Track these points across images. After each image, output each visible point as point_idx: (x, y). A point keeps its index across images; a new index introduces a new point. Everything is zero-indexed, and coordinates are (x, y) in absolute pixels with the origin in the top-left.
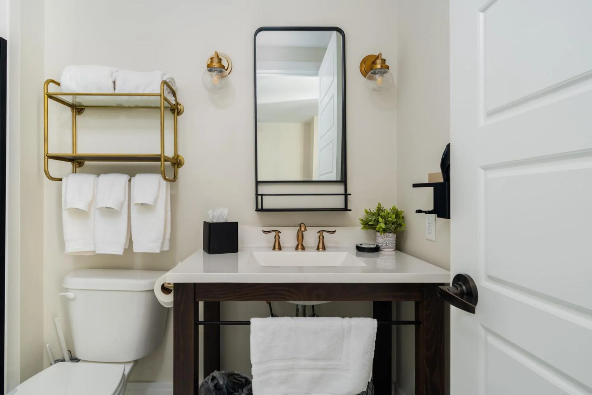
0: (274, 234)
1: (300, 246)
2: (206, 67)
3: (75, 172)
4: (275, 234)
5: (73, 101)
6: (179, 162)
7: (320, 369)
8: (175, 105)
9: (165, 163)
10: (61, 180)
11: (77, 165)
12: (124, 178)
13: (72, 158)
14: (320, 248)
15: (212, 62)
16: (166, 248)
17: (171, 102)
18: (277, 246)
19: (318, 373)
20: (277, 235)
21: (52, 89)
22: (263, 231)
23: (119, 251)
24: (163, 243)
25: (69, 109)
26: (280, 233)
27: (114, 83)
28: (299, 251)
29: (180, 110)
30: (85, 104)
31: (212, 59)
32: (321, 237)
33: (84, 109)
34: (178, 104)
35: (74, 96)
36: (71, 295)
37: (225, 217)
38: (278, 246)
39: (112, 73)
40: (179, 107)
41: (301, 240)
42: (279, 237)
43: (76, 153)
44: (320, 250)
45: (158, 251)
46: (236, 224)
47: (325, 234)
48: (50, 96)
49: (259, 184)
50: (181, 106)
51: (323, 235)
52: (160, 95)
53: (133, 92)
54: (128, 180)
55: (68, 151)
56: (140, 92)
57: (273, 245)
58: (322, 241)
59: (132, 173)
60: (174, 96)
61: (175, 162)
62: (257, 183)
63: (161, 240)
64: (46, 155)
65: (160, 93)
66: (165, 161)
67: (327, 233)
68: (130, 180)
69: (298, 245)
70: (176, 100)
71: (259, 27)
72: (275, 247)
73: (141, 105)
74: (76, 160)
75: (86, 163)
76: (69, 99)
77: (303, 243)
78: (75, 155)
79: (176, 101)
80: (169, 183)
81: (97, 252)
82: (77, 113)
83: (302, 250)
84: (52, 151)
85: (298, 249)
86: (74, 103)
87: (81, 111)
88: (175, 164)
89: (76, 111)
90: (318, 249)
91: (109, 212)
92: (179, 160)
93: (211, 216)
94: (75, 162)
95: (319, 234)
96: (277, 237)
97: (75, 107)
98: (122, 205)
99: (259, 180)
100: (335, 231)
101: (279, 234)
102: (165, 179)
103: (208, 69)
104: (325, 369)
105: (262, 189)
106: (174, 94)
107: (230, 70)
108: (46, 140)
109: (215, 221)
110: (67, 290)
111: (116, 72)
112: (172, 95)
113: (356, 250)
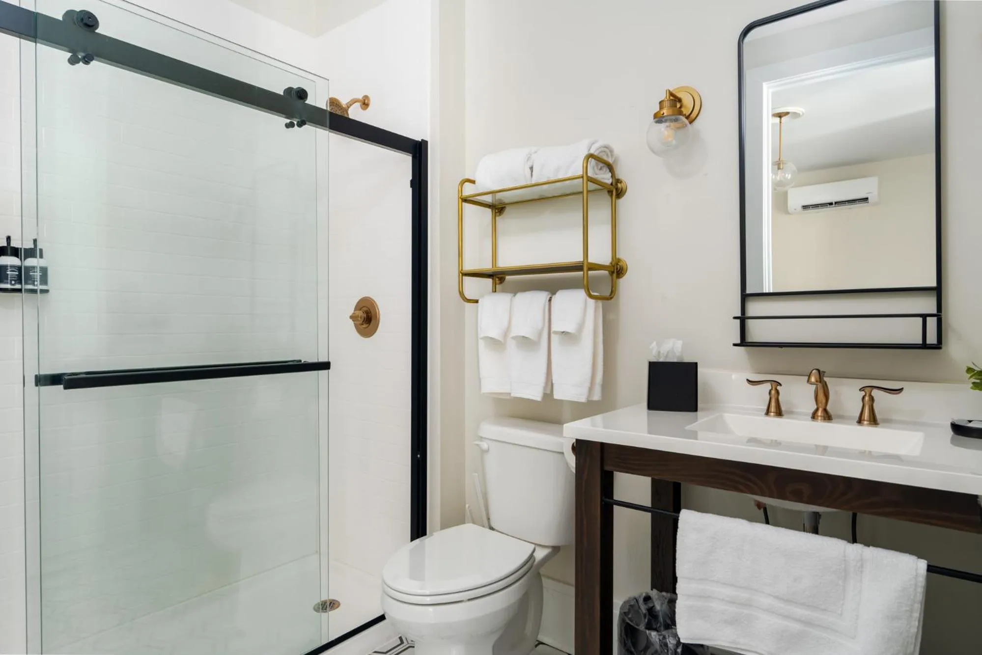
0: (768, 386)
1: (820, 413)
2: (653, 118)
3: (495, 291)
4: (770, 388)
5: (493, 201)
6: (619, 269)
7: (799, 621)
8: (612, 184)
9: (590, 272)
10: (477, 301)
11: (498, 282)
12: (543, 296)
13: (492, 274)
14: (864, 420)
15: (661, 108)
16: (597, 396)
17: (602, 182)
18: (773, 409)
19: (796, 627)
20: (773, 389)
21: (468, 190)
22: (747, 380)
23: (536, 394)
24: (591, 389)
25: (489, 211)
26: (780, 385)
27: (531, 168)
28: (818, 422)
29: (621, 190)
30: (507, 201)
31: (661, 103)
32: (867, 398)
33: (505, 207)
34: (618, 181)
35: (494, 194)
36: (485, 445)
37: (678, 354)
38: (776, 409)
39: (529, 156)
40: (619, 185)
41: (824, 401)
42: (778, 392)
43: (496, 266)
44: (863, 423)
45: (583, 399)
46: (694, 366)
47: (876, 393)
48: (465, 200)
49: (747, 299)
50: (622, 184)
51: (873, 394)
52: (582, 177)
53: (553, 178)
54: (548, 299)
55: (486, 265)
56: (561, 176)
57: (766, 408)
58: (869, 407)
59: (552, 288)
60: (610, 171)
61: (613, 270)
62: (745, 297)
63: (588, 384)
64: (461, 273)
65: (582, 174)
66: (590, 269)
67: (882, 392)
68: (550, 300)
69: (817, 410)
70: (613, 176)
71: (746, 25)
72: (770, 410)
73: (568, 192)
74: (496, 275)
75: (508, 278)
76: (488, 199)
77: (828, 408)
78: (495, 269)
79: (615, 177)
80: (600, 303)
81: (512, 395)
82: (498, 214)
83: (825, 419)
84: (468, 267)
85: (816, 417)
86: (494, 202)
87: (501, 210)
88: (613, 272)
89: (497, 211)
90: (860, 421)
91: (525, 343)
92: (620, 266)
93: (654, 352)
94: (495, 277)
95: (863, 393)
96: (773, 392)
97: (495, 206)
98: (540, 335)
99: (749, 291)
100: (901, 390)
101: (779, 388)
102: (591, 296)
103: (656, 120)
104: (808, 623)
105: (755, 308)
106: (610, 168)
107: (697, 112)
108: (460, 254)
109: (662, 360)
110: (481, 438)
111: (536, 152)
112: (608, 170)
113: (950, 432)
